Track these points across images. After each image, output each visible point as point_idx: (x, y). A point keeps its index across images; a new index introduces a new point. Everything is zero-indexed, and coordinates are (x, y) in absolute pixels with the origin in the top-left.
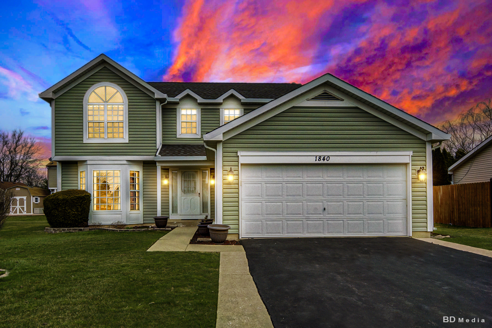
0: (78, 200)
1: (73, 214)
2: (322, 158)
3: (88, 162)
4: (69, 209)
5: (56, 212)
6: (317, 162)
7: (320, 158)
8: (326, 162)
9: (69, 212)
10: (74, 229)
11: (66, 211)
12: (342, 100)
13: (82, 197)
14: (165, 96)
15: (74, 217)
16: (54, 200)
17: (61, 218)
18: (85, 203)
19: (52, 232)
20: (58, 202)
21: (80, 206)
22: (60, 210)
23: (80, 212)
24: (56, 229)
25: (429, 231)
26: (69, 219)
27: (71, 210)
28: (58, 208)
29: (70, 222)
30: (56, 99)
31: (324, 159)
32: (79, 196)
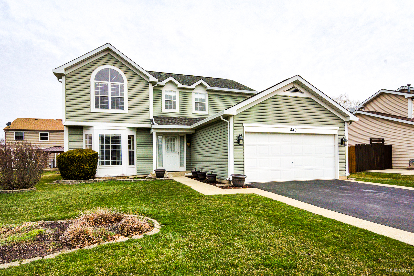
0: (91, 157)
1: (87, 169)
2: (292, 130)
3: (95, 127)
4: (83, 164)
5: (72, 167)
6: (290, 132)
7: (291, 130)
8: (294, 132)
9: (84, 167)
10: (90, 181)
11: (81, 166)
12: (303, 93)
13: (93, 155)
14: (157, 80)
15: (87, 171)
16: (70, 157)
17: (76, 171)
18: (95, 160)
19: (70, 183)
20: (74, 158)
21: (92, 162)
22: (75, 165)
23: (91, 167)
24: (73, 181)
25: (347, 175)
26: (82, 173)
27: (85, 165)
28: (74, 163)
29: (84, 175)
30: (66, 75)
31: (293, 130)
32: (91, 154)
